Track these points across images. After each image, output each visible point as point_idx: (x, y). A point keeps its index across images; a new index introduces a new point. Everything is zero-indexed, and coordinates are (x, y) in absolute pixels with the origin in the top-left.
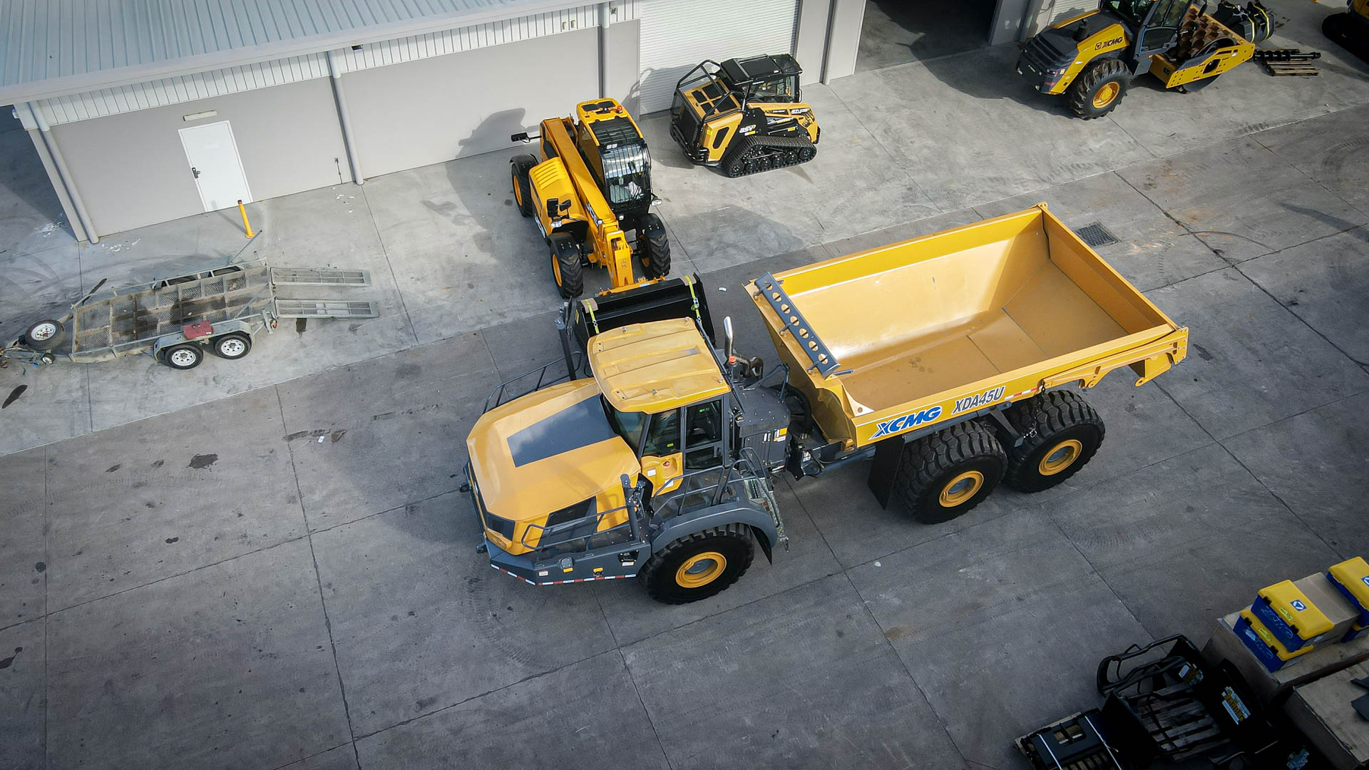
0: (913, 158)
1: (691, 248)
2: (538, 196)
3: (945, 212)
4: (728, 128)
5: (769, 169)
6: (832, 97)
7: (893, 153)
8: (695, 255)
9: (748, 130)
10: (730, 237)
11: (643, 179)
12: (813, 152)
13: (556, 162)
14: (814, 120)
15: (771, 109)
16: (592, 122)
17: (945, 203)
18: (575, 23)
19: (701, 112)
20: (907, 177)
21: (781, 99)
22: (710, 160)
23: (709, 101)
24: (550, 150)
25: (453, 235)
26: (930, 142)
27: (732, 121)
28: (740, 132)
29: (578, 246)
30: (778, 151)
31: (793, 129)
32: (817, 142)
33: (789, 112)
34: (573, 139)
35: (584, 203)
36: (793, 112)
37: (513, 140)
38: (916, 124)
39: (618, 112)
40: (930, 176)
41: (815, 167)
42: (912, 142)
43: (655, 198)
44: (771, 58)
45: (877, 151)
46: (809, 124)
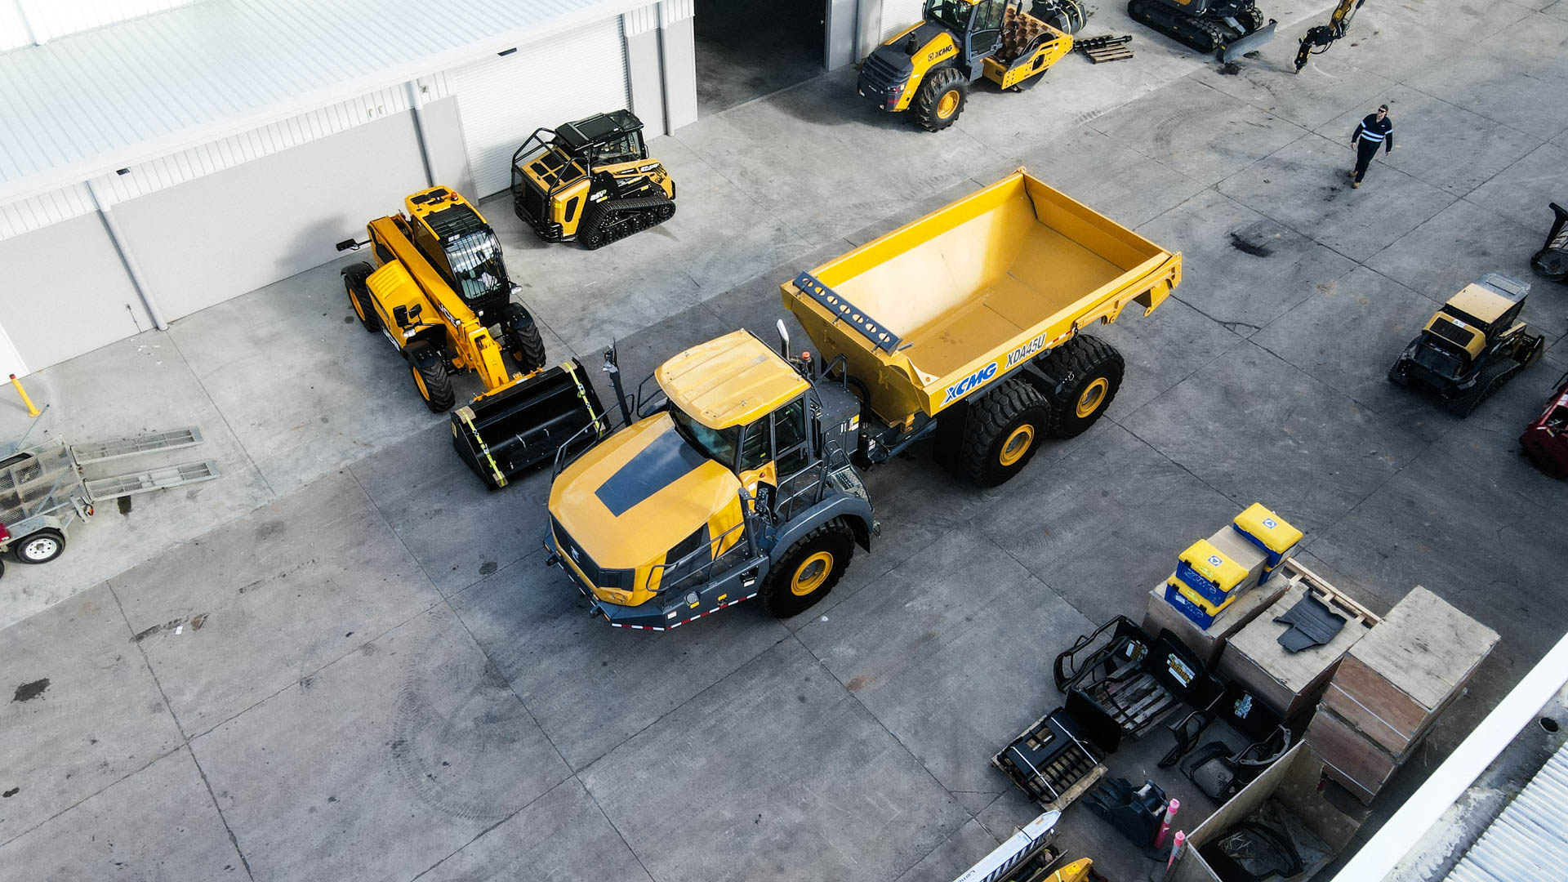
0: (775, 197)
1: (564, 332)
2: (382, 307)
3: (818, 247)
4: (577, 198)
5: (630, 235)
6: (680, 148)
7: (755, 196)
8: (570, 339)
9: (599, 197)
10: (603, 312)
11: (495, 266)
12: (672, 209)
13: (395, 266)
14: (666, 174)
15: (618, 170)
16: (426, 215)
17: (815, 238)
18: (383, 109)
19: (545, 186)
20: (773, 217)
21: (626, 159)
22: (564, 235)
23: (551, 172)
24: (386, 254)
25: (291, 367)
26: (788, 179)
27: (581, 188)
28: (591, 200)
29: (439, 352)
30: (636, 214)
31: (646, 187)
32: (674, 197)
33: (638, 170)
34: (409, 237)
35: (436, 306)
36: (643, 170)
37: (339, 250)
38: (772, 162)
39: (452, 199)
40: (796, 213)
41: (678, 224)
42: (770, 182)
43: (514, 286)
44: (608, 116)
45: (737, 195)
46: (661, 180)
